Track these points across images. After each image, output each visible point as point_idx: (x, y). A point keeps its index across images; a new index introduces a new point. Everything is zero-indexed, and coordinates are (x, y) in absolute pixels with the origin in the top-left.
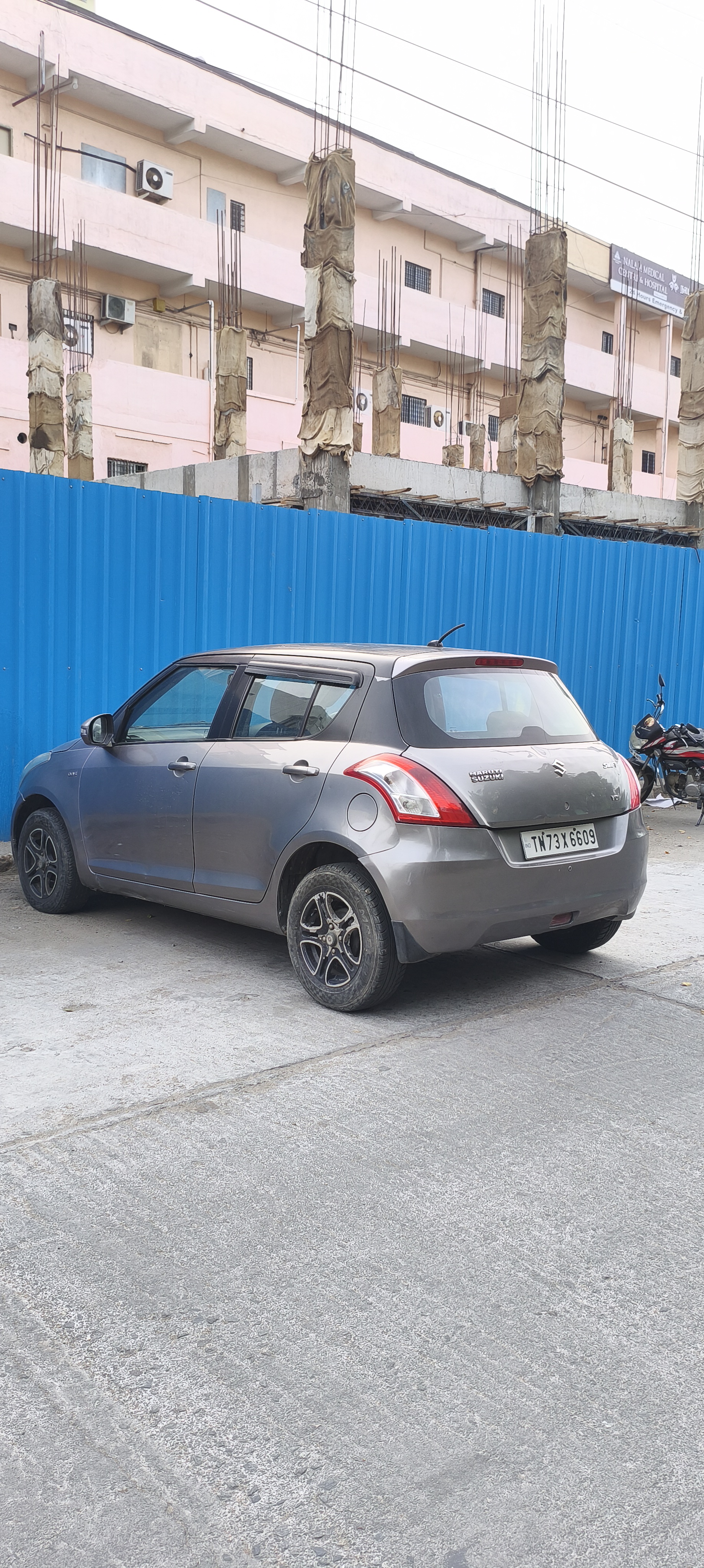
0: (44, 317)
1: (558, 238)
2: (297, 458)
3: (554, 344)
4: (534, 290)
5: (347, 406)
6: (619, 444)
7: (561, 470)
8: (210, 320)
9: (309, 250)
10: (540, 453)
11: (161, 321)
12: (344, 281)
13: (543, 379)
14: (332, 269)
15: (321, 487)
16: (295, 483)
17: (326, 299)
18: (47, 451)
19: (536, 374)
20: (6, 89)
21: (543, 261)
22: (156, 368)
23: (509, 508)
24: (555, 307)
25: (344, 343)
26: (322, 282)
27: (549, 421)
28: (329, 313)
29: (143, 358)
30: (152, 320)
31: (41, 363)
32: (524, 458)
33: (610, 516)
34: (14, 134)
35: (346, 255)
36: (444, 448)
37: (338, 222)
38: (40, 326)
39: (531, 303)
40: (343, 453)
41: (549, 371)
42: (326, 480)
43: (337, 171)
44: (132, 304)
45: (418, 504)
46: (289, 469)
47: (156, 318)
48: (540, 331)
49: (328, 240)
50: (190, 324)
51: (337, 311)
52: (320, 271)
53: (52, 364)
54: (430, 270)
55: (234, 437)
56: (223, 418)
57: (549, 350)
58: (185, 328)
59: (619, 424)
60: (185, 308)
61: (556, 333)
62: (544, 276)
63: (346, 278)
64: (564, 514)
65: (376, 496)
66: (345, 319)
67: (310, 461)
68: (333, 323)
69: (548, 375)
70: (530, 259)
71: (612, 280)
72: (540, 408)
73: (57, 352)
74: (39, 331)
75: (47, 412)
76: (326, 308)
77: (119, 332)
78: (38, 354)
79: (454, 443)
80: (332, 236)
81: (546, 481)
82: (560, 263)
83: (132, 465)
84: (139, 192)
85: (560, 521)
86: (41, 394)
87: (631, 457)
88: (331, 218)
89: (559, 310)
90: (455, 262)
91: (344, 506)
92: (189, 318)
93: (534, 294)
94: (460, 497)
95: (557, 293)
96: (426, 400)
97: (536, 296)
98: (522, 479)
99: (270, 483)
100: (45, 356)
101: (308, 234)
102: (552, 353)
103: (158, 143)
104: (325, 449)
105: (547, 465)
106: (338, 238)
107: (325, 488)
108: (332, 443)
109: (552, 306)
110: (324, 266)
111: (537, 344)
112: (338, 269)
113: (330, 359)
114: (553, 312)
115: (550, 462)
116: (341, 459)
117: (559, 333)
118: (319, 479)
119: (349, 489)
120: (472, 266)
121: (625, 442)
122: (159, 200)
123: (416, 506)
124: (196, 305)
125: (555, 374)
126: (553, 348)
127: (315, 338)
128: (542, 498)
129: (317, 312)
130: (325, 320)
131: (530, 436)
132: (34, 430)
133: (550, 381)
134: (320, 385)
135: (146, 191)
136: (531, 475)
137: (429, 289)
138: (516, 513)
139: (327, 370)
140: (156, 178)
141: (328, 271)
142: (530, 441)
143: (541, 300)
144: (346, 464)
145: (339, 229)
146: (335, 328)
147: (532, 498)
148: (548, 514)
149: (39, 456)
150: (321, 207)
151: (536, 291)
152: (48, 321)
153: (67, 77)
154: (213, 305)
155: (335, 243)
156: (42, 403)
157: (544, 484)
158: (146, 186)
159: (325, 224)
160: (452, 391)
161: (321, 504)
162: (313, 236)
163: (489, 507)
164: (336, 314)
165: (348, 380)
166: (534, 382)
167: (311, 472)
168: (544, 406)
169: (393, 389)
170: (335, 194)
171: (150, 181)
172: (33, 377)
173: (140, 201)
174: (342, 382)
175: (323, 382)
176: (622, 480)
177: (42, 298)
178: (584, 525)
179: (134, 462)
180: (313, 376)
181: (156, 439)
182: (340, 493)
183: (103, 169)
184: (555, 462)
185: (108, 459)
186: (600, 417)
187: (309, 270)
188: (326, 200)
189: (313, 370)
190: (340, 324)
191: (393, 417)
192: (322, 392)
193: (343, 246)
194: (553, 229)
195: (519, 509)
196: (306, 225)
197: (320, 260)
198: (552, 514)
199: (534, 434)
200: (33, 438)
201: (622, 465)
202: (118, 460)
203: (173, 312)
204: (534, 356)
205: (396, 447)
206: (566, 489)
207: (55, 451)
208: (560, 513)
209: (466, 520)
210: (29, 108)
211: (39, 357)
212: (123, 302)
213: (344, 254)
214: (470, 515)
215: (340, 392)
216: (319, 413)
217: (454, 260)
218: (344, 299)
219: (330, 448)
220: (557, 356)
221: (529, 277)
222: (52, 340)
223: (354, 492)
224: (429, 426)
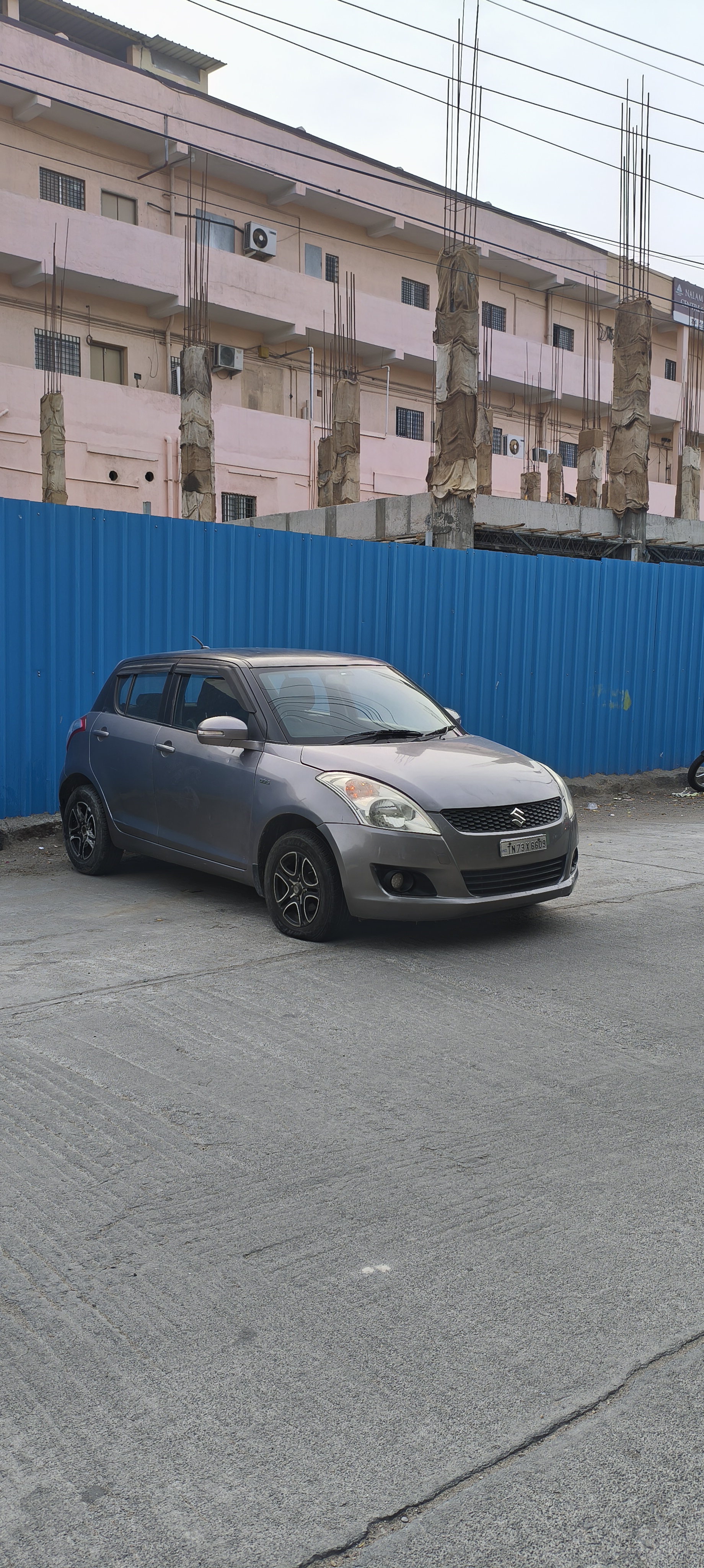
0: (196, 379)
1: (644, 306)
2: (429, 501)
3: (640, 397)
4: (623, 350)
5: (473, 458)
6: (687, 470)
7: (647, 503)
8: (311, 364)
9: (441, 329)
10: (629, 489)
11: (265, 366)
12: (471, 355)
13: (632, 427)
14: (460, 345)
15: (451, 525)
16: (427, 521)
17: (456, 370)
18: (198, 494)
19: (625, 422)
20: (132, 164)
21: (631, 326)
22: (260, 410)
23: (603, 537)
24: (641, 365)
25: (470, 406)
26: (452, 356)
27: (637, 462)
28: (458, 382)
29: (249, 401)
30: (258, 365)
31: (193, 419)
32: (614, 494)
33: (689, 541)
34: (141, 204)
35: (472, 333)
36: (522, 475)
37: (465, 307)
38: (192, 386)
39: (621, 362)
40: (469, 496)
41: (636, 419)
42: (455, 518)
43: (464, 265)
44: (240, 352)
45: (528, 536)
46: (422, 511)
47: (261, 364)
48: (629, 386)
49: (457, 321)
50: (291, 368)
51: (464, 379)
52: (450, 347)
53: (202, 419)
54: (505, 309)
55: (350, 476)
56: (340, 459)
57: (636, 402)
58: (287, 372)
59: (687, 451)
60: (287, 354)
61: (642, 387)
62: (632, 338)
63: (472, 352)
64: (650, 541)
65: (494, 531)
66: (471, 386)
67: (441, 503)
68: (461, 390)
69: (636, 423)
70: (619, 324)
71: (674, 311)
72: (629, 451)
73: (206, 408)
74: (191, 391)
75: (198, 461)
76: (456, 377)
77: (229, 378)
78: (190, 410)
79: (531, 471)
80: (461, 318)
81: (634, 513)
82: (645, 328)
83: (242, 498)
84: (246, 251)
85: (647, 547)
86: (192, 445)
87: (699, 481)
88: (460, 303)
89: (645, 367)
90: (528, 301)
91: (469, 540)
92: (289, 362)
93: (623, 354)
94: (562, 528)
95: (643, 354)
96: (501, 430)
97: (625, 355)
98: (613, 511)
99: (405, 522)
100: (196, 413)
101: (439, 315)
102: (639, 404)
103: (263, 206)
104: (455, 493)
105: (635, 499)
106: (465, 320)
107: (453, 525)
108: (460, 489)
109: (639, 364)
110: (453, 343)
111: (626, 397)
112: (466, 345)
113: (458, 420)
114: (640, 370)
115: (638, 497)
116: (467, 502)
117: (645, 387)
118: (448, 518)
119: (473, 525)
120: (543, 303)
121: (693, 468)
122: (263, 257)
123: (526, 537)
124: (297, 351)
125: (642, 422)
126: (640, 400)
127: (445, 402)
128: (631, 528)
129: (447, 381)
130: (454, 387)
131: (620, 475)
132: (185, 476)
133: (638, 428)
134: (450, 441)
135: (253, 250)
136: (622, 508)
137: (505, 326)
138: (610, 541)
139: (456, 429)
140: (261, 238)
141: (458, 347)
142: (620, 479)
143: (630, 359)
144: (471, 505)
145: (466, 312)
146: (463, 394)
147: (622, 528)
148: (636, 541)
149: (190, 498)
150: (451, 294)
151: (625, 351)
152: (198, 382)
153: (187, 153)
154: (313, 351)
155: (463, 324)
156: (194, 452)
157: (633, 516)
158: (253, 245)
159: (455, 308)
160: (529, 421)
161: (451, 539)
162: (444, 318)
163: (586, 537)
164: (463, 382)
165: (473, 436)
166: (624, 429)
167: (442, 512)
168: (632, 449)
169: (486, 428)
170: (463, 283)
171: (256, 241)
172: (186, 431)
173: (246, 260)
174: (468, 437)
175: (453, 438)
176: (691, 503)
177: (194, 362)
178: (666, 550)
179: (244, 495)
180: (443, 433)
181: (264, 474)
182: (466, 529)
183: (215, 231)
184: (642, 497)
185: (222, 493)
186: (664, 440)
187: (440, 346)
188: (456, 288)
189: (444, 428)
190: (467, 390)
191: (486, 453)
192: (452, 447)
193: (469, 326)
194: (640, 299)
195: (611, 538)
196: (437, 309)
197: (451, 338)
198: (640, 542)
199: (624, 473)
200: (185, 482)
201: (690, 489)
202: (231, 494)
203: (275, 357)
204: (623, 407)
205: (488, 480)
206: (650, 519)
207: (204, 494)
208: (647, 540)
209: (567, 548)
210: (154, 180)
211: (191, 413)
212: (232, 350)
213: (470, 333)
214: (570, 545)
215: (466, 446)
216: (449, 464)
217: (527, 299)
218: (470, 369)
219: (458, 493)
220: (644, 406)
221: (618, 340)
222: (202, 398)
223: (477, 528)
224: (505, 454)
